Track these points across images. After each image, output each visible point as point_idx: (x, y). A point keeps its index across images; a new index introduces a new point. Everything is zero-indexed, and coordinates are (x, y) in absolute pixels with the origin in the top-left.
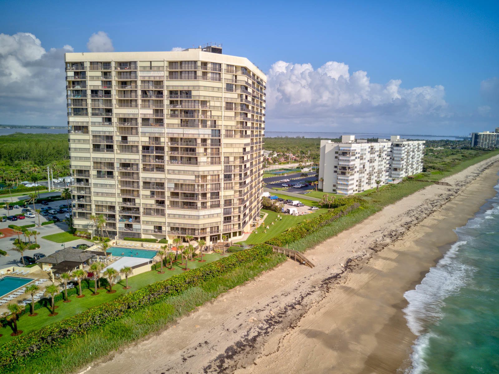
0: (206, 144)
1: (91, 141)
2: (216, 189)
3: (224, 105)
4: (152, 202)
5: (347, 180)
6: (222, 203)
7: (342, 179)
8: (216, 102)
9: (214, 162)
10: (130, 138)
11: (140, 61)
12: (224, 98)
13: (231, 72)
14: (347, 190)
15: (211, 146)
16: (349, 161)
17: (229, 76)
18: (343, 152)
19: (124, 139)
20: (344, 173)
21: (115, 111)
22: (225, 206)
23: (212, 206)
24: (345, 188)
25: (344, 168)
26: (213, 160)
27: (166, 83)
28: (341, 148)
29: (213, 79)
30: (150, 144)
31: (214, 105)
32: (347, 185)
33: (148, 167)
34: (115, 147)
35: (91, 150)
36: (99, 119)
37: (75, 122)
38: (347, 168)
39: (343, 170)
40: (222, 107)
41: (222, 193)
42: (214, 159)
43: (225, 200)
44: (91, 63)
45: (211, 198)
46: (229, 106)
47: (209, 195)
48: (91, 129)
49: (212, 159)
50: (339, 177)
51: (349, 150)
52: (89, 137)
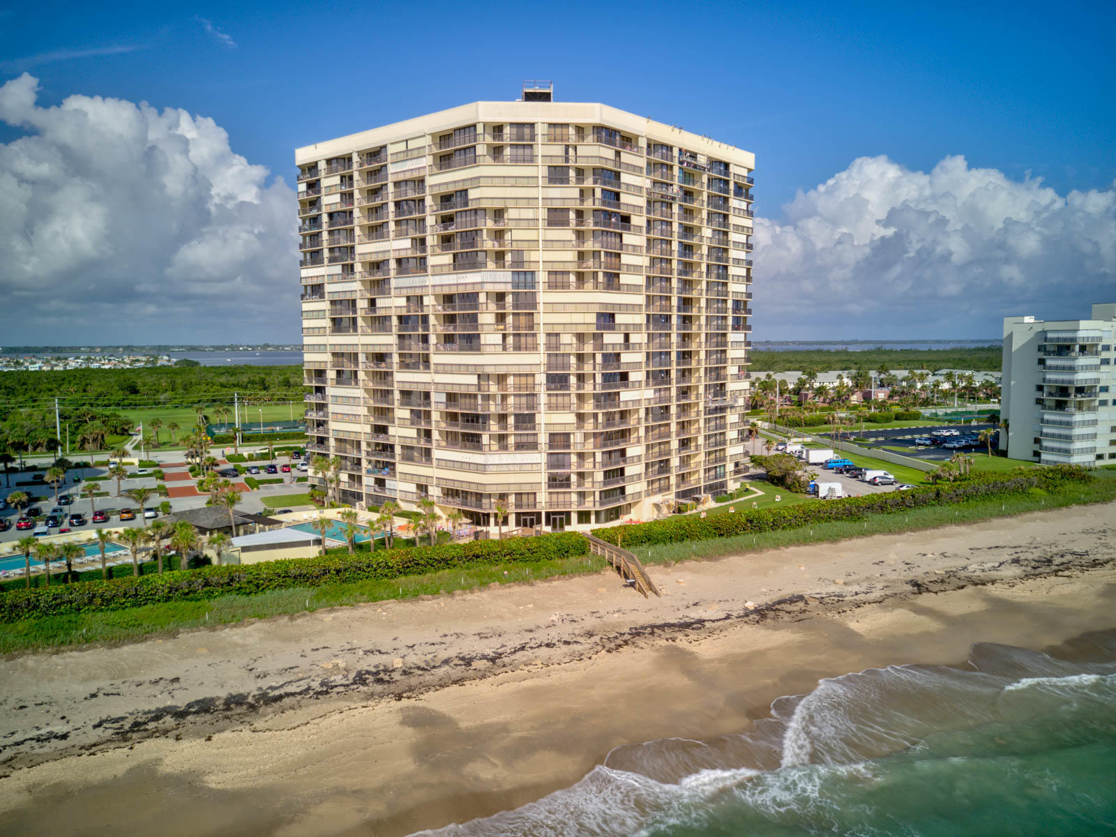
0: (504, 305)
1: (327, 313)
2: (528, 408)
3: (542, 214)
4: (413, 433)
5: (1069, 425)
6: (543, 439)
7: (1054, 422)
8: (522, 210)
9: (523, 346)
10: (380, 303)
11: (391, 144)
12: (543, 199)
13: (562, 140)
14: (1067, 452)
15: (513, 309)
16: (1072, 369)
17: (558, 150)
18: (1059, 346)
19: (372, 302)
20: (1061, 406)
21: (359, 249)
22: (551, 447)
23: (520, 447)
24: (1063, 446)
25: (1064, 391)
26: (520, 341)
27: (429, 181)
28: (1050, 335)
29: (516, 160)
30: (409, 311)
31: (517, 217)
32: (1069, 438)
33: (408, 361)
34: (360, 322)
35: (328, 331)
36: (337, 269)
37: (309, 277)
38: (1072, 391)
39: (1061, 396)
40: (538, 220)
41: (542, 418)
42: (523, 339)
43: (550, 434)
44: (329, 161)
45: (517, 428)
46: (556, 217)
47: (511, 420)
48: (328, 288)
49: (517, 338)
50: (1046, 417)
51: (1074, 340)
52: (325, 305)
